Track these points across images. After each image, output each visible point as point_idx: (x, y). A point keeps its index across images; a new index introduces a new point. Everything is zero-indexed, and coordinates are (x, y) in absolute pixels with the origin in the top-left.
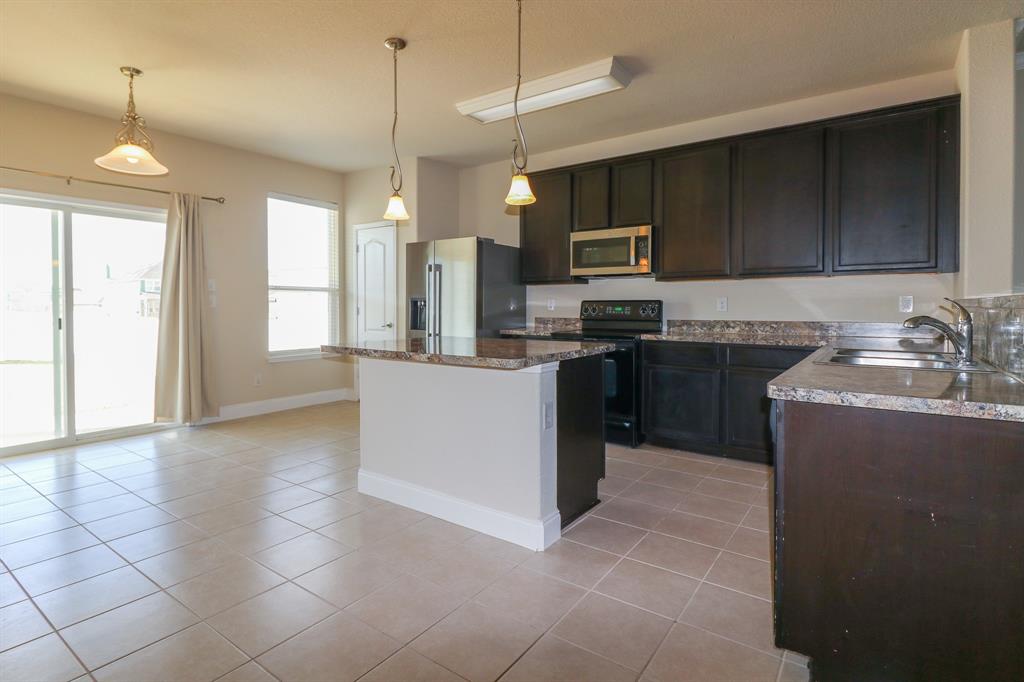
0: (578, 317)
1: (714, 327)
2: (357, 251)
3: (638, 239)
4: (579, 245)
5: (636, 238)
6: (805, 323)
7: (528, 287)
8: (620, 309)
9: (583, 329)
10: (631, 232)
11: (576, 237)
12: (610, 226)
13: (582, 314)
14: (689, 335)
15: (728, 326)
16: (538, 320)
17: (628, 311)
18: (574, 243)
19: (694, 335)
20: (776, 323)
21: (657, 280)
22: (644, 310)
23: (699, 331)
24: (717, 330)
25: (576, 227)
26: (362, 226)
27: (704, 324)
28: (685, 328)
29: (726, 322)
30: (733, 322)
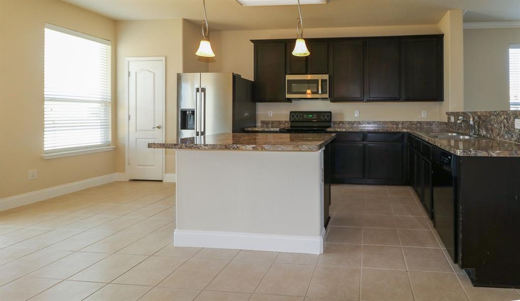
0: (289, 120)
1: (354, 124)
2: (129, 76)
3: (322, 81)
4: (290, 82)
5: (322, 80)
6: (390, 122)
7: (257, 103)
8: (311, 116)
9: (291, 127)
10: (319, 77)
11: (289, 77)
12: (306, 73)
13: (290, 119)
14: (343, 128)
15: (360, 124)
16: (263, 122)
17: (315, 116)
18: (288, 80)
19: (345, 128)
20: (379, 122)
21: (330, 102)
22: (323, 116)
23: (347, 126)
24: (355, 125)
25: (288, 72)
26: (135, 59)
27: (349, 123)
28: (341, 125)
29: (359, 122)
30: (362, 122)
